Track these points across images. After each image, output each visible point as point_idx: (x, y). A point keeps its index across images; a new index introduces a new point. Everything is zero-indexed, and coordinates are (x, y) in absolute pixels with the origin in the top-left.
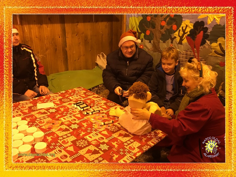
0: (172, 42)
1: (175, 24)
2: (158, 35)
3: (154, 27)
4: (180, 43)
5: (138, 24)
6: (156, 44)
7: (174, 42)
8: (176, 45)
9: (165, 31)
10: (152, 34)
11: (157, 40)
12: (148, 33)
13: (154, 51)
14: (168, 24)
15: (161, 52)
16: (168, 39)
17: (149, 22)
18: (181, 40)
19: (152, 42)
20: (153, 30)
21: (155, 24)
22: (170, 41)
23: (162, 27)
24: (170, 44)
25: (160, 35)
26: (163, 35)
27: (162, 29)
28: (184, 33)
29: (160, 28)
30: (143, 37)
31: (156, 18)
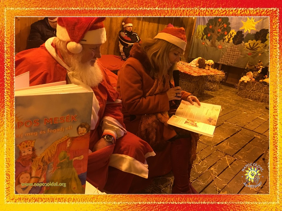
0: (223, 42)
1: (227, 31)
2: (216, 37)
3: (213, 32)
4: (228, 42)
5: (203, 30)
6: (214, 42)
7: (224, 41)
8: (226, 43)
9: (220, 35)
10: (211, 36)
11: (214, 40)
12: (209, 35)
13: (212, 46)
14: (222, 31)
15: (216, 47)
16: (221, 40)
17: (211, 29)
18: (229, 40)
19: (211, 41)
20: (212, 34)
22: (222, 40)
23: (218, 32)
24: (222, 42)
25: (217, 37)
26: (218, 37)
27: (219, 33)
28: (231, 37)
30: (205, 38)
31: (215, 27)
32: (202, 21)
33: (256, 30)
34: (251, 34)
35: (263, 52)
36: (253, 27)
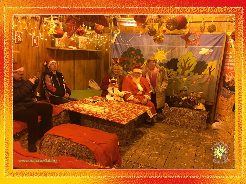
1: (141, 62)
3: (129, 64)
10: (128, 67)
12: (125, 67)
14: (137, 62)
17: (126, 61)
19: (128, 71)
20: (128, 65)
21: (130, 62)
27: (134, 64)
29: (132, 64)
31: (130, 59)
32: (116, 54)
33: (167, 60)
34: (164, 63)
35: (177, 79)
36: (164, 57)
